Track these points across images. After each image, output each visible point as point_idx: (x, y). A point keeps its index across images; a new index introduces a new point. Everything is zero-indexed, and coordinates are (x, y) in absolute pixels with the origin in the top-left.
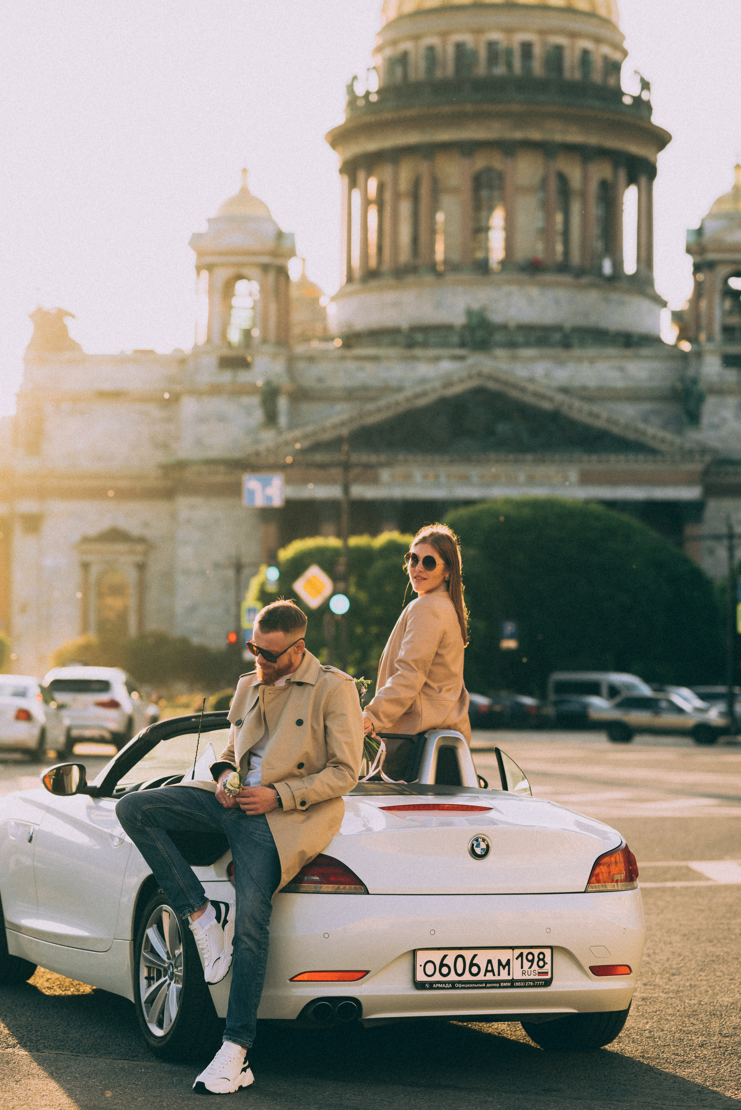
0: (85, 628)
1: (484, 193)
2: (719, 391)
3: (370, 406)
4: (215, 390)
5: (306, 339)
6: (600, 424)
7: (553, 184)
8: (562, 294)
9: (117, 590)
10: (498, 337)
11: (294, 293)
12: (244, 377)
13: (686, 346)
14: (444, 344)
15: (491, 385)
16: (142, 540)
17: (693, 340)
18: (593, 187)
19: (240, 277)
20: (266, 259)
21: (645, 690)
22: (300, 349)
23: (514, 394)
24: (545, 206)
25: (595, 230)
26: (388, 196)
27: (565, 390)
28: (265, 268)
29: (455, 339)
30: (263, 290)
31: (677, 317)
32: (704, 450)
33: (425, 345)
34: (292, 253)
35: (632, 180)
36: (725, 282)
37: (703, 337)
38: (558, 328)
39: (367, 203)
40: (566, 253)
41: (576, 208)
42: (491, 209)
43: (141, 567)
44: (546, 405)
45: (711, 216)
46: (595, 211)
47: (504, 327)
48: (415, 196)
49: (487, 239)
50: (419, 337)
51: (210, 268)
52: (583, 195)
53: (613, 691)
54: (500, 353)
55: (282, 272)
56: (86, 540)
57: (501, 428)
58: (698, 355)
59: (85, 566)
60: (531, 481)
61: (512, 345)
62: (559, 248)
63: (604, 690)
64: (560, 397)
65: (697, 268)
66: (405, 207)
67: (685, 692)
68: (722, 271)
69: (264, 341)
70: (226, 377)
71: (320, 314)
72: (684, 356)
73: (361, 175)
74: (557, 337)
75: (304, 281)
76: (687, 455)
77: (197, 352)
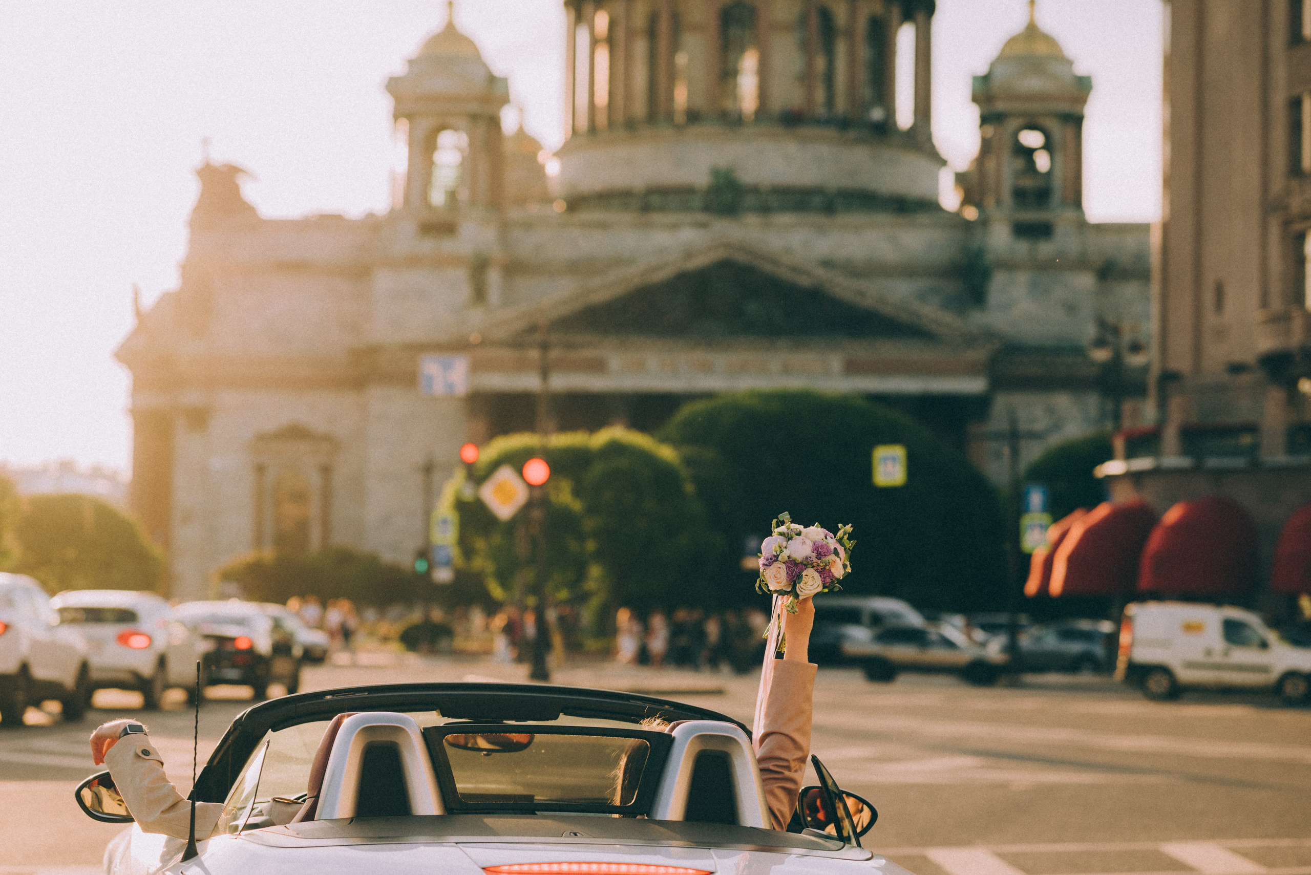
0: (258, 541)
1: (734, 31)
2: (1009, 266)
3: (597, 281)
4: (413, 261)
5: (521, 201)
6: (868, 302)
7: (814, 21)
8: (824, 150)
9: (299, 497)
10: (750, 200)
11: (509, 148)
12: (449, 246)
13: (971, 213)
14: (685, 208)
15: (741, 258)
16: (327, 438)
17: (979, 205)
18: (862, 24)
19: (443, 127)
20: (474, 107)
21: (913, 618)
22: (514, 214)
23: (768, 268)
24: (805, 46)
25: (863, 75)
26: (621, 33)
27: (827, 264)
28: (474, 117)
29: (697, 202)
30: (472, 144)
31: (961, 179)
32: (989, 335)
33: (662, 209)
34: (505, 100)
35: (908, 16)
36: (1015, 135)
37: (990, 201)
38: (817, 191)
39: (594, 42)
40: (830, 101)
41: (841, 48)
42: (742, 50)
43: (326, 470)
44: (804, 281)
45: (1001, 59)
46: (864, 52)
47: (755, 190)
48: (652, 33)
49: (735, 85)
50: (655, 200)
51: (410, 116)
52: (850, 34)
53: (876, 619)
54: (752, 219)
55: (494, 123)
56: (262, 439)
57: (752, 308)
58: (984, 222)
59: (260, 469)
60: (786, 370)
61: (765, 209)
62: (820, 95)
63: (866, 618)
64: (821, 273)
65: (985, 120)
66: (640, 47)
67: (958, 620)
68: (1013, 123)
69: (473, 202)
70: (427, 246)
71: (538, 171)
72: (967, 226)
73: (588, 9)
74: (817, 200)
75: (521, 134)
76: (970, 340)
77: (393, 216)
